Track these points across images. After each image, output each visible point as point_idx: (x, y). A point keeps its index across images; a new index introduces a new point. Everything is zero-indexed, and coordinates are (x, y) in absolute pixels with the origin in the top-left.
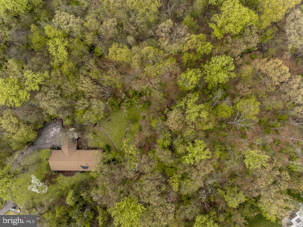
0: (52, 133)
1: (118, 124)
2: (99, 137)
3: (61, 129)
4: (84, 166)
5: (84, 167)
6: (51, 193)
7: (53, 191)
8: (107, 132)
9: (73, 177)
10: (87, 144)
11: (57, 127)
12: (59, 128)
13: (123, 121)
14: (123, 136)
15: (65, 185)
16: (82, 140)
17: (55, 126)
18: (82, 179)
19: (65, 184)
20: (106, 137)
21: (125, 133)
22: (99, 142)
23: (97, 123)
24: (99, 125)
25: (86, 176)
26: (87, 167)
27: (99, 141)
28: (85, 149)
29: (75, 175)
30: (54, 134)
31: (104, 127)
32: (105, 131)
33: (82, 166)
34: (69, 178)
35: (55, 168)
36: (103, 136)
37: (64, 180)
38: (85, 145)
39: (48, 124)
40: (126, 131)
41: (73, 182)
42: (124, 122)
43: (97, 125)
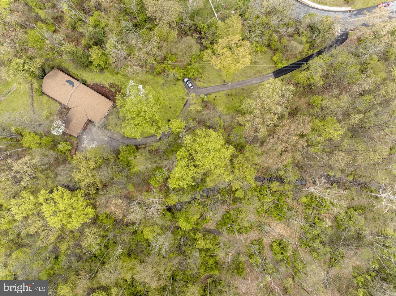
0: (94, 146)
4: (70, 85)
5: (72, 84)
9: (98, 82)
10: (62, 109)
11: (84, 149)
12: (83, 146)
14: (11, 94)
16: (64, 116)
18: (89, 74)
20: (35, 104)
21: (7, 95)
22: (46, 103)
25: (83, 74)
26: (68, 81)
27: (45, 105)
29: (95, 82)
30: (93, 144)
33: (72, 86)
34: (104, 83)
40: (5, 96)
43: (37, 123)
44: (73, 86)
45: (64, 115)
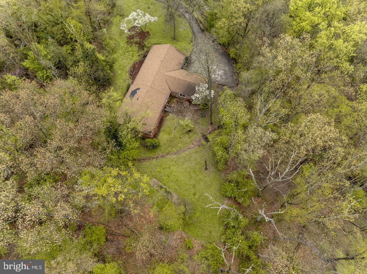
1: (193, 182)
2: (180, 138)
3: (216, 81)
4: (136, 93)
5: (134, 93)
6: (117, 39)
7: (120, 42)
8: (183, 154)
9: (128, 74)
11: (223, 77)
12: (219, 79)
13: (194, 194)
14: (165, 185)
15: (120, 59)
16: (185, 107)
17: (225, 74)
19: (122, 60)
20: (174, 149)
21: (168, 190)
22: (169, 134)
23: (209, 143)
24: (202, 145)
26: (132, 96)
27: (172, 135)
28: (167, 107)
29: (128, 78)
31: (197, 152)
32: (187, 152)
33: (137, 91)
34: (128, 68)
35: (154, 51)
36: (180, 145)
37: (129, 61)
38: (175, 110)
39: (231, 65)
40: (171, 194)
41: (120, 72)
42: (193, 197)
43: (204, 142)
44: (139, 89)
45: (183, 108)
